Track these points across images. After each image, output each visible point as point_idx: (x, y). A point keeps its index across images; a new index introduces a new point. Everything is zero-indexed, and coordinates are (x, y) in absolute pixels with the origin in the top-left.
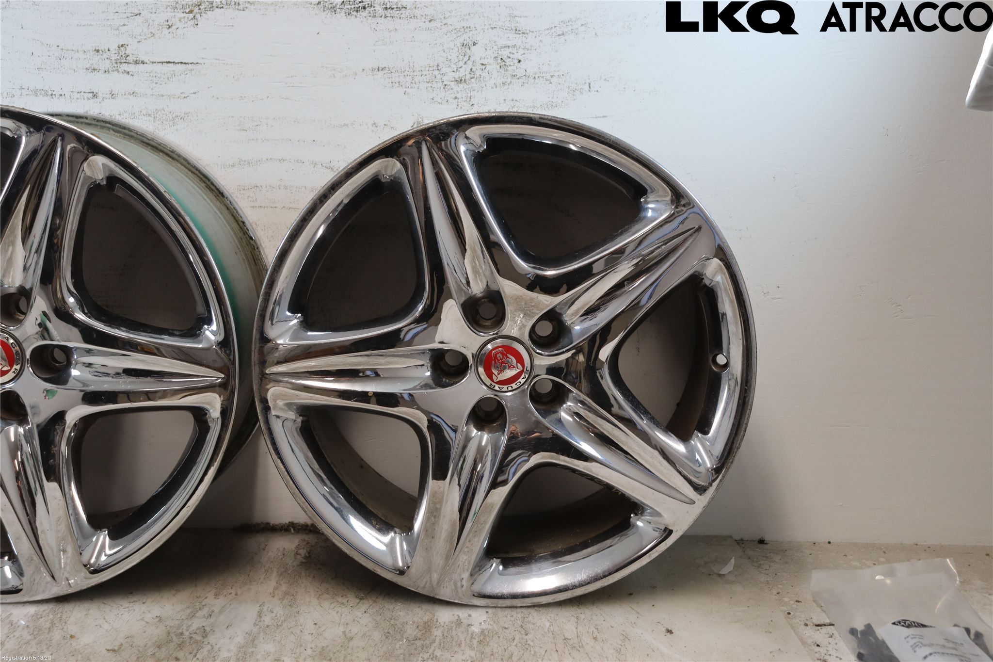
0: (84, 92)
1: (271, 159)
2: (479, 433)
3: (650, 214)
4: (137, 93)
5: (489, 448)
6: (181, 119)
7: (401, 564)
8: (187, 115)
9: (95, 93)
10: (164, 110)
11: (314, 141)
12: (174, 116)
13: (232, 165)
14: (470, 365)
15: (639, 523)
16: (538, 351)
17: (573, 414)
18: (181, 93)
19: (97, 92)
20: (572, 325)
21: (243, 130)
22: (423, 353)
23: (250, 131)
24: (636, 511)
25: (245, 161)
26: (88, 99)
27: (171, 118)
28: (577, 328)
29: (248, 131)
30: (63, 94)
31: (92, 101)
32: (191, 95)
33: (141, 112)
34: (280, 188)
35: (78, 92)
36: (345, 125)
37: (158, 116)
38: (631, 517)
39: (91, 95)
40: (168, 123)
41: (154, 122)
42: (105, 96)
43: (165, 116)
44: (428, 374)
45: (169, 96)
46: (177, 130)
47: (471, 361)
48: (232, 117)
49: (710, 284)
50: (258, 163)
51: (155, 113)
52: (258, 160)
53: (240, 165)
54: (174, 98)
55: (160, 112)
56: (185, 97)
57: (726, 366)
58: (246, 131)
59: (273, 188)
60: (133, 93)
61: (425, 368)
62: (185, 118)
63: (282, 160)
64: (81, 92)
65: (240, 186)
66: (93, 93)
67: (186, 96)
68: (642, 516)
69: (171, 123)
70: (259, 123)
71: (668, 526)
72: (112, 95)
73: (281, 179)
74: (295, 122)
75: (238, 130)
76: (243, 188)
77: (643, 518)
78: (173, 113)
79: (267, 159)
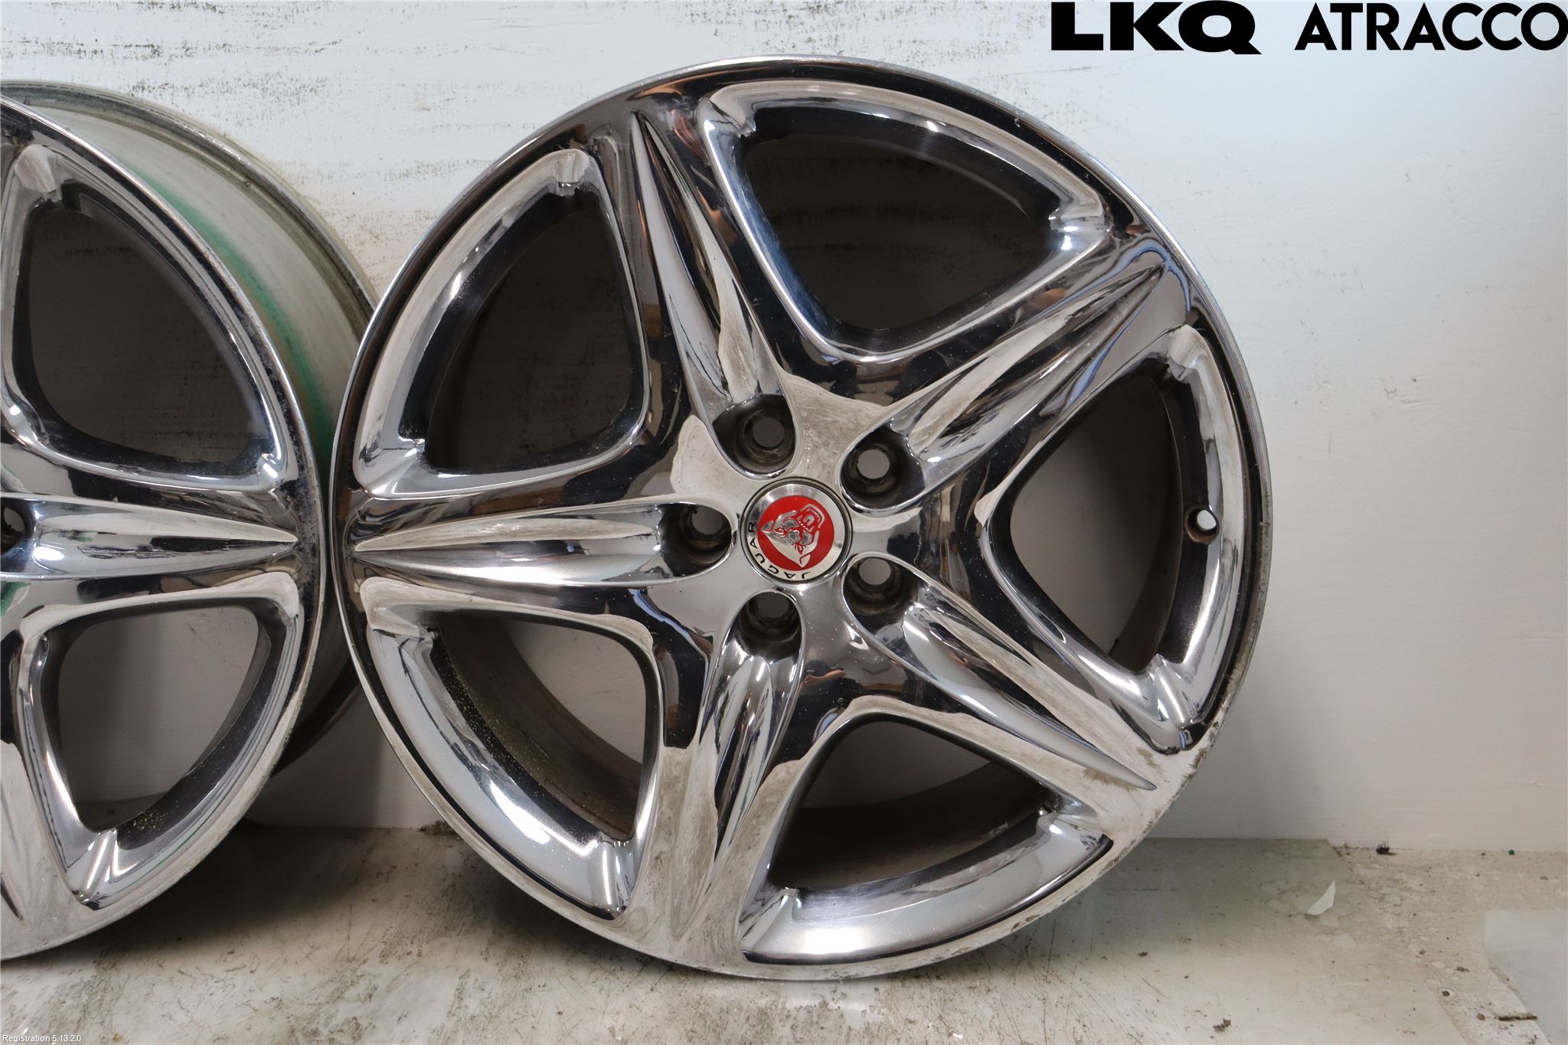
0: (137, 46)
1: (474, 161)
2: (752, 659)
3: (1067, 245)
4: (230, 45)
5: (769, 686)
6: (311, 91)
7: (609, 901)
8: (322, 83)
9: (156, 47)
10: (280, 76)
12: (298, 86)
13: (405, 172)
14: (732, 532)
15: (1054, 829)
16: (857, 505)
17: (929, 627)
18: (310, 44)
19: (160, 45)
20: (922, 456)
21: (424, 109)
22: (649, 512)
23: (435, 111)
24: (1048, 805)
25: (428, 166)
26: (144, 57)
27: (293, 89)
28: (935, 460)
29: (431, 111)
30: (98, 50)
31: (150, 60)
32: (328, 47)
33: (239, 79)
35: (126, 47)
37: (269, 86)
38: (1039, 816)
39: (148, 50)
40: (288, 98)
41: (263, 98)
42: (173, 51)
43: (282, 86)
44: (658, 548)
45: (288, 49)
46: (304, 112)
47: (735, 527)
48: (404, 85)
49: (1180, 376)
50: (452, 169)
51: (264, 81)
52: (451, 164)
53: (420, 172)
54: (297, 52)
55: (272, 79)
56: (316, 51)
57: (1214, 532)
58: (429, 110)
60: (224, 45)
61: (653, 538)
62: (319, 90)
64: (130, 46)
65: (420, 211)
66: (152, 46)
67: (319, 49)
68: (1062, 813)
69: (294, 99)
70: (451, 96)
71: (1107, 832)
72: (187, 50)
74: (516, 91)
75: (415, 110)
76: (426, 215)
77: (1062, 817)
78: (297, 81)
79: (468, 162)
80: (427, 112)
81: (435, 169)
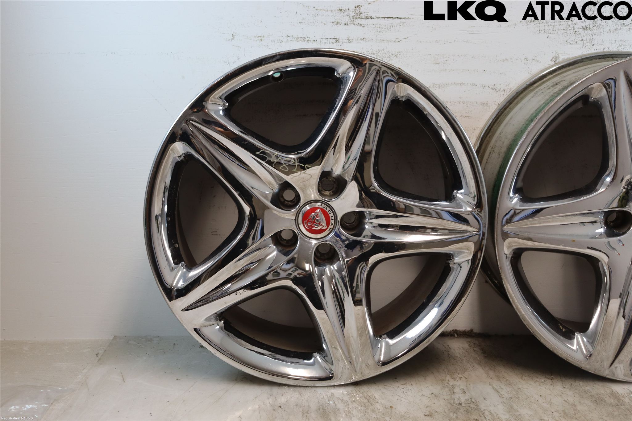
0: (330, 39)
1: (455, 83)
4: (366, 39)
6: (395, 56)
8: (400, 53)
9: (337, 39)
10: (384, 51)
11: (484, 70)
12: (390, 54)
18: (396, 39)
19: (339, 38)
21: (437, 63)
23: (441, 64)
25: (437, 85)
26: (333, 43)
27: (388, 55)
29: (440, 64)
30: (315, 40)
31: (335, 44)
32: (403, 40)
33: (368, 51)
34: (459, 103)
35: (326, 39)
36: (506, 59)
37: (379, 54)
39: (334, 40)
40: (386, 59)
42: (344, 41)
43: (384, 54)
45: (388, 40)
48: (430, 55)
50: (446, 86)
51: (378, 52)
52: (446, 84)
53: (433, 87)
54: (391, 42)
55: (381, 52)
56: (398, 42)
58: (439, 64)
59: (455, 103)
60: (364, 39)
62: (398, 56)
63: (462, 84)
64: (328, 38)
66: (336, 39)
67: (399, 40)
70: (448, 59)
72: (349, 40)
73: (461, 97)
74: (472, 57)
75: (434, 64)
78: (390, 52)
79: (452, 83)
80: (438, 65)
81: (440, 86)
